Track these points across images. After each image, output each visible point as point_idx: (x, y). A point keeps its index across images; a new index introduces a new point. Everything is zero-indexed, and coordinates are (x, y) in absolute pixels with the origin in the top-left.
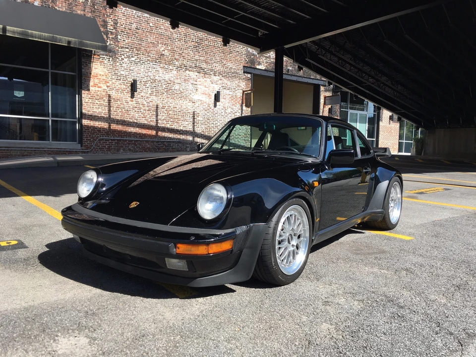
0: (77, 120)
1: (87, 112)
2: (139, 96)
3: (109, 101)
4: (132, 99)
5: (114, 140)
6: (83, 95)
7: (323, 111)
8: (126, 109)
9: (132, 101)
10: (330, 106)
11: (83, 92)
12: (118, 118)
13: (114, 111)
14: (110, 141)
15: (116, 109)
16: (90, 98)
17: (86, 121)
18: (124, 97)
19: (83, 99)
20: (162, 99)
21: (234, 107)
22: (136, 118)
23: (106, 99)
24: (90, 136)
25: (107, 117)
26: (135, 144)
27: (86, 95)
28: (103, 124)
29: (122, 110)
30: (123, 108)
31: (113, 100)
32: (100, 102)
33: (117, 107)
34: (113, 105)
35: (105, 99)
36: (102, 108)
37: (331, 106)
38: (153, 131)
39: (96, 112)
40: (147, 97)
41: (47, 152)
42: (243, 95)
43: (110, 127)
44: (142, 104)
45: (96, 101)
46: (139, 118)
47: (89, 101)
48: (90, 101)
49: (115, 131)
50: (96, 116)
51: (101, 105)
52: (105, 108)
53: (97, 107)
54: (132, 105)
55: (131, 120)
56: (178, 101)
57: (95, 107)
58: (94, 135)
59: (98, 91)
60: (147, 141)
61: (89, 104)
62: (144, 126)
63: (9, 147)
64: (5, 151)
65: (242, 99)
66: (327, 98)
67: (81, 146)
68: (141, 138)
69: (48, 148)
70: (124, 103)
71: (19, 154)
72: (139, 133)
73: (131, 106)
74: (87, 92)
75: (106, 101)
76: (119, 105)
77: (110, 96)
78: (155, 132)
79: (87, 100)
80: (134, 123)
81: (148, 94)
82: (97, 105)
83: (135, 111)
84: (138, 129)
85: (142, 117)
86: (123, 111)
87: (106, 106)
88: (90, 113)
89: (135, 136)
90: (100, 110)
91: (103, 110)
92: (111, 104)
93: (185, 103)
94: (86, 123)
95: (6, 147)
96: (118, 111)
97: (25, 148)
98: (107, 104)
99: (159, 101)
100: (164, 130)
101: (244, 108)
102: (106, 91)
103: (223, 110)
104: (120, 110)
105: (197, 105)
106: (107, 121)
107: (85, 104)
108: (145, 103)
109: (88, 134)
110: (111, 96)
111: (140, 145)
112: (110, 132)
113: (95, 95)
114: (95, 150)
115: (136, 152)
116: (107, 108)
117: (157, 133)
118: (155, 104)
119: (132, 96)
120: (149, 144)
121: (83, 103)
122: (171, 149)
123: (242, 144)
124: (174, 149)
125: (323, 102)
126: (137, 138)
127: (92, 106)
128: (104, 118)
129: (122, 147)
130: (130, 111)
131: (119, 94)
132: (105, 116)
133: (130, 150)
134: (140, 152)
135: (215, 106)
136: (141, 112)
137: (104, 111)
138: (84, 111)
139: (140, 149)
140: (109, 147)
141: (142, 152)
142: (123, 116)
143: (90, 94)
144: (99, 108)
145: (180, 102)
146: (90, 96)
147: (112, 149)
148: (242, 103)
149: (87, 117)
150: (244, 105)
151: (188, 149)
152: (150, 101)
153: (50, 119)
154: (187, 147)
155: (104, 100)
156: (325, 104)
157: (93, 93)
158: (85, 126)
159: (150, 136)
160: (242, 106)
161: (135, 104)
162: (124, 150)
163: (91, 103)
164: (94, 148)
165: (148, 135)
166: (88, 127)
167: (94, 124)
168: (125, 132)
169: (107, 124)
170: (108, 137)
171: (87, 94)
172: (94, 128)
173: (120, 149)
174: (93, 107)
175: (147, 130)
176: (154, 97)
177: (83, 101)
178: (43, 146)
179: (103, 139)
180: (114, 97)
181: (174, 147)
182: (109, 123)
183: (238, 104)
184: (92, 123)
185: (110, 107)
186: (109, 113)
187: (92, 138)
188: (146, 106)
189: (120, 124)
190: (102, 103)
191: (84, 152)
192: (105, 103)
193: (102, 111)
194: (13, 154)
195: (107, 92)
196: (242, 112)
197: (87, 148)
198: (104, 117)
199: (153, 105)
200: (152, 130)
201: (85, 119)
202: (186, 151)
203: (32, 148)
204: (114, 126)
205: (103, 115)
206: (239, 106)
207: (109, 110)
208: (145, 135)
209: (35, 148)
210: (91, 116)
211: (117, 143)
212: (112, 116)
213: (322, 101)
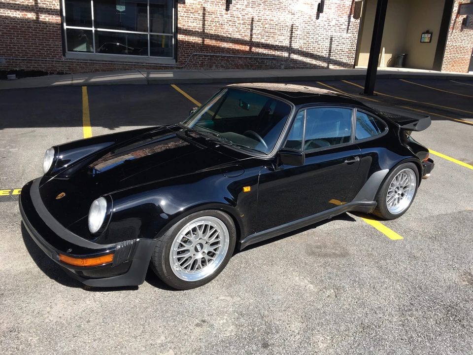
0: (173, 35)
1: (182, 27)
2: (234, 8)
3: (204, 14)
4: (226, 12)
5: (207, 56)
6: (179, 9)
7: (455, 23)
8: (220, 23)
9: (227, 14)
10: (465, 16)
11: (179, 5)
12: (212, 32)
13: (208, 26)
14: (203, 57)
15: (210, 23)
16: (185, 12)
17: (181, 35)
18: (219, 10)
19: (178, 13)
20: (258, 11)
21: (340, 19)
22: (230, 33)
23: (201, 12)
24: (184, 51)
25: (201, 32)
26: (227, 60)
27: (181, 8)
28: (197, 39)
29: (216, 24)
30: (218, 22)
31: (207, 13)
32: (194, 15)
33: (211, 21)
34: (208, 19)
35: (199, 12)
36: (196, 22)
37: (467, 17)
38: (247, 46)
39: (191, 26)
40: (243, 9)
41: (145, 66)
42: (352, 4)
43: (203, 42)
44: (237, 17)
45: (191, 14)
46: (234, 32)
47: (184, 14)
48: (186, 15)
49: (209, 46)
50: (191, 31)
51: (195, 19)
52: (199, 22)
53: (192, 21)
54: (226, 18)
55: (225, 35)
56: (275, 13)
57: (190, 21)
58: (188, 51)
59: (194, 4)
60: (240, 58)
61: (184, 18)
62: (237, 41)
63: (112, 61)
64: (110, 65)
65: (351, 9)
66: (462, 6)
67: (176, 62)
68: (234, 54)
69: (147, 63)
70: (219, 16)
71: (121, 68)
72: (233, 49)
73: (226, 20)
74: (183, 5)
75: (201, 15)
76: (213, 19)
77: (204, 9)
78: (248, 47)
79: (182, 13)
80: (228, 38)
81: (244, 6)
82: (192, 19)
83: (230, 25)
84: (231, 44)
85: (237, 32)
86: (218, 25)
87: (201, 20)
88: (185, 27)
89: (228, 52)
90: (195, 24)
91: (197, 24)
92: (206, 17)
93: (283, 14)
94: (181, 38)
95: (110, 61)
96: (213, 25)
97: (126, 62)
98: (202, 18)
99: (255, 14)
100: (259, 45)
101: (352, 19)
102: (201, 3)
103: (326, 22)
104: (214, 24)
105: (296, 16)
106: (202, 36)
107: (181, 18)
108: (240, 16)
109: (183, 49)
110: (206, 9)
111: (233, 61)
112: (203, 47)
113: (190, 9)
114: (189, 66)
115: (229, 68)
116: (201, 23)
117: (250, 48)
118: (251, 17)
119: (227, 9)
120: (241, 61)
121: (179, 17)
122: (264, 66)
123: (344, 61)
124: (268, 66)
125: (456, 11)
126: (230, 54)
127: (187, 20)
128: (198, 33)
129: (215, 63)
130: (224, 24)
131: (215, 7)
132: (200, 31)
133: (222, 66)
134: (232, 68)
135: (318, 17)
136: (235, 26)
137: (198, 26)
138: (179, 26)
139: (233, 66)
140: (202, 63)
141: (234, 68)
142: (217, 30)
143: (186, 8)
144: (193, 22)
145: (278, 14)
146: (185, 9)
147: (205, 65)
148: (351, 14)
149: (182, 31)
150: (352, 16)
151: (283, 67)
152: (246, 14)
153: (148, 34)
154: (281, 64)
155: (199, 14)
156: (459, 13)
157: (188, 6)
158: (180, 41)
159: (244, 52)
160: (349, 18)
161: (230, 18)
162: (216, 66)
163: (186, 17)
164: (188, 64)
165: (241, 50)
166: (183, 42)
167: (189, 39)
168: (219, 47)
169: (201, 39)
170: (202, 52)
171: (183, 7)
172: (188, 43)
173: (212, 66)
174: (188, 22)
175: (241, 46)
176: (250, 8)
177: (179, 15)
178: (141, 61)
179: (196, 55)
180: (209, 11)
181: (268, 64)
182: (203, 38)
183: (345, 14)
184: (187, 38)
185: (205, 21)
186: (203, 27)
187: (187, 54)
188: (241, 19)
189: (214, 39)
190: (197, 16)
191: (179, 68)
192: (199, 17)
193: (196, 26)
194: (117, 68)
195: (202, 5)
196: (349, 24)
197: (182, 64)
198: (198, 31)
199: (248, 18)
200: (245, 45)
201: (180, 34)
202: (280, 68)
203: (132, 63)
204: (208, 42)
205: (197, 30)
206: (346, 17)
207: (204, 25)
208: (238, 51)
209: (135, 63)
210: (186, 30)
211: (211, 59)
212: (206, 31)
213: (455, 9)
